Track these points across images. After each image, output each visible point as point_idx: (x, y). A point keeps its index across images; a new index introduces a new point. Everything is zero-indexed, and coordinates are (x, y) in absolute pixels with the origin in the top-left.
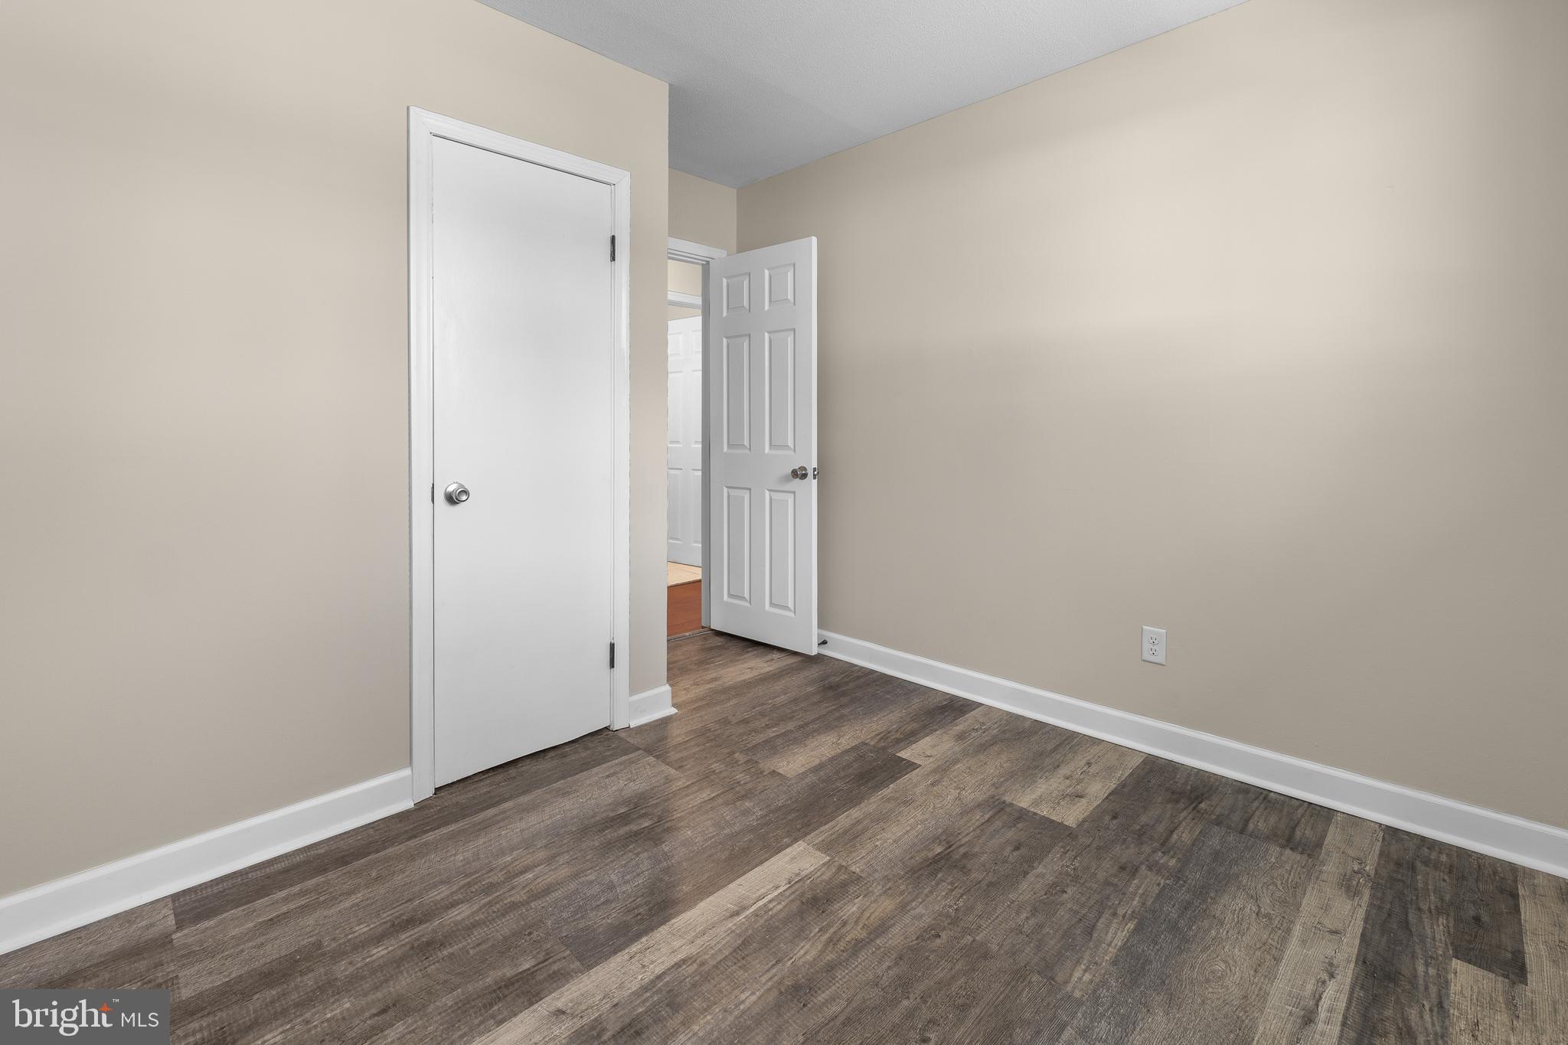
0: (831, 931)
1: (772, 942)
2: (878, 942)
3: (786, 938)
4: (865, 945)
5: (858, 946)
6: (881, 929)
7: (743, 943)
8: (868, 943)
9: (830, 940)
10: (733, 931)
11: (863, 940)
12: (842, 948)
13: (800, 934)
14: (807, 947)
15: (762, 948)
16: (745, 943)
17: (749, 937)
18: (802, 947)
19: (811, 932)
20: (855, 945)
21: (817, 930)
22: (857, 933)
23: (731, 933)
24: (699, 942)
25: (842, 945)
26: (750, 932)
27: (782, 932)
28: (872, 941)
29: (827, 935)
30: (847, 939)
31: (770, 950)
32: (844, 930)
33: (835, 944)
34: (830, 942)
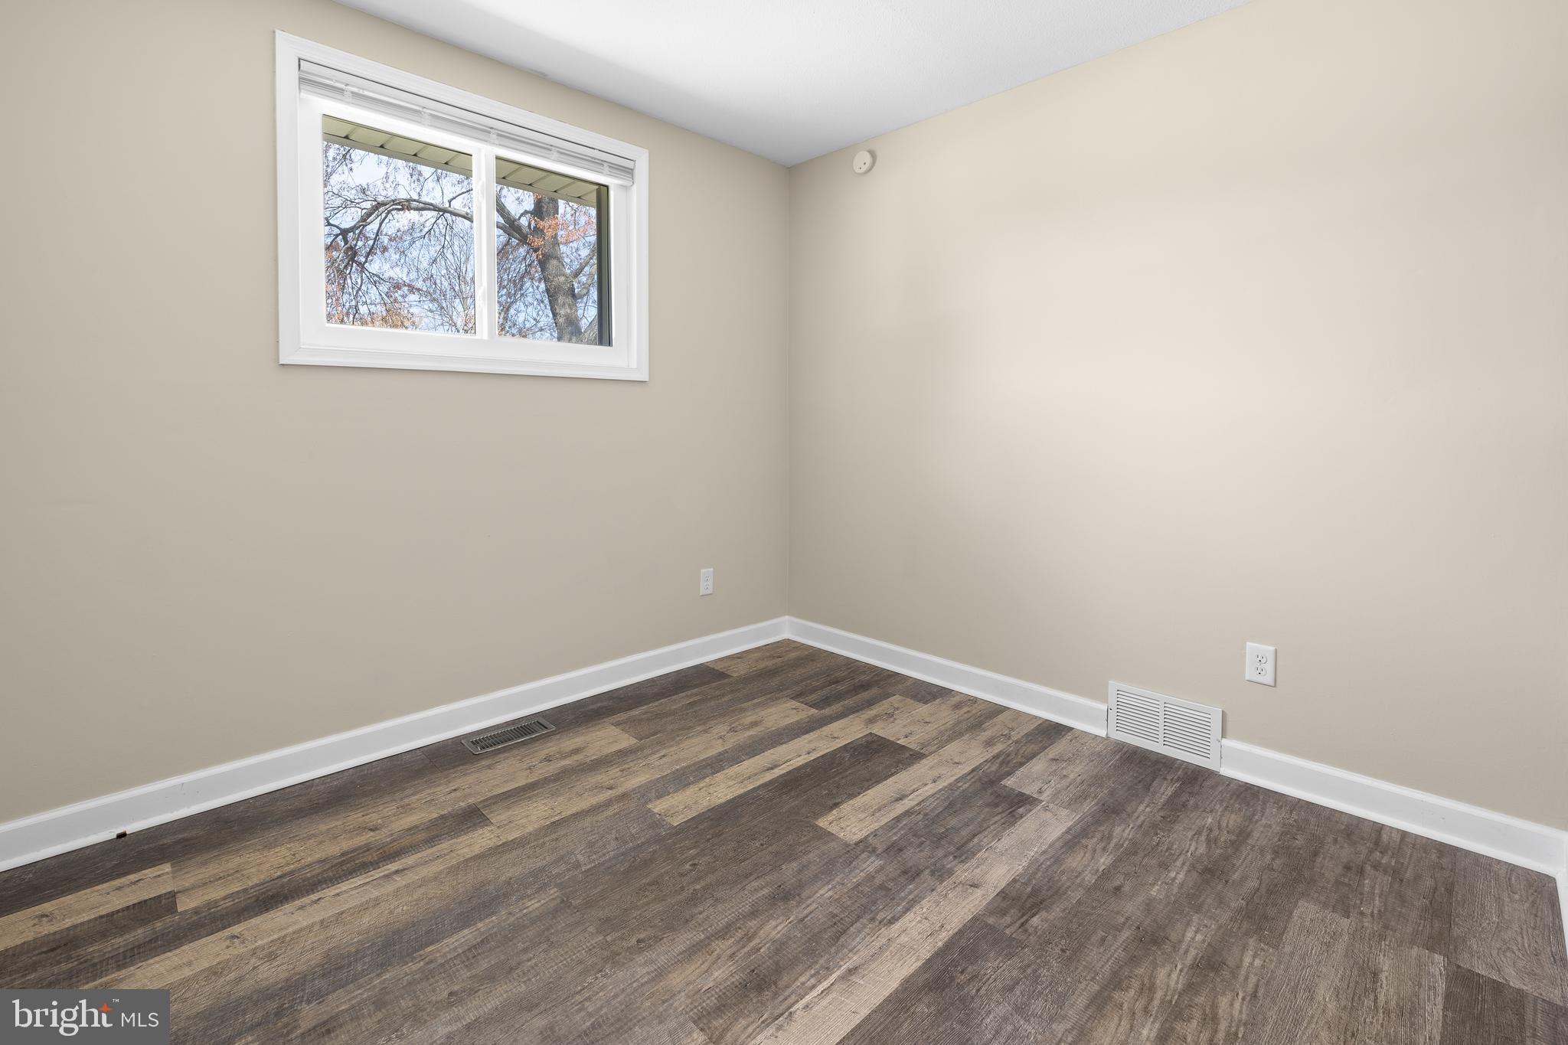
0: (746, 949)
1: (810, 939)
2: (703, 936)
3: (795, 942)
4: (716, 933)
5: (723, 933)
6: (695, 949)
7: (838, 939)
8: (713, 936)
9: (750, 939)
10: (851, 951)
11: (717, 939)
12: (740, 931)
13: (780, 946)
14: (774, 933)
15: (818, 932)
16: (837, 938)
17: (834, 945)
18: (778, 933)
19: (769, 948)
20: (726, 933)
21: (762, 950)
22: (720, 947)
23: (853, 949)
24: (884, 941)
25: (739, 934)
26: (833, 950)
27: (800, 949)
28: (708, 938)
29: (752, 944)
30: (733, 939)
31: (811, 931)
32: (734, 949)
33: (746, 935)
34: (750, 937)
